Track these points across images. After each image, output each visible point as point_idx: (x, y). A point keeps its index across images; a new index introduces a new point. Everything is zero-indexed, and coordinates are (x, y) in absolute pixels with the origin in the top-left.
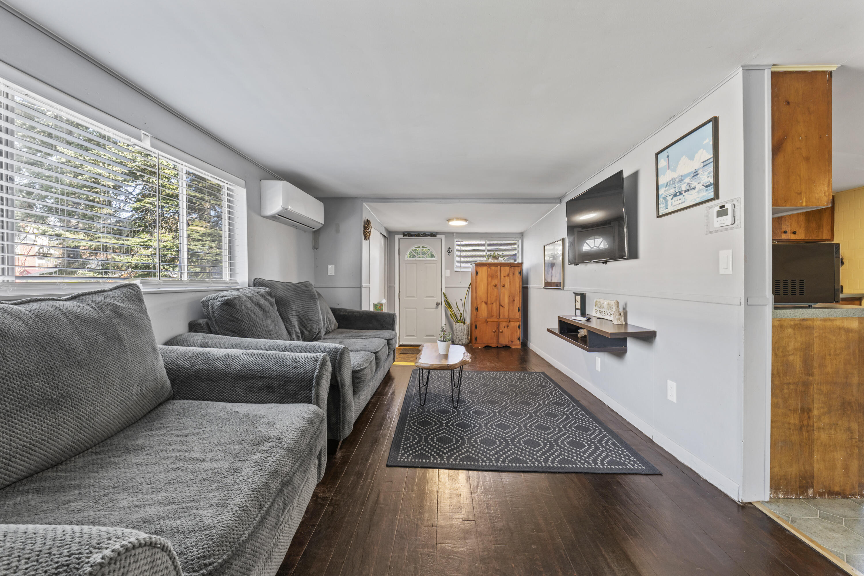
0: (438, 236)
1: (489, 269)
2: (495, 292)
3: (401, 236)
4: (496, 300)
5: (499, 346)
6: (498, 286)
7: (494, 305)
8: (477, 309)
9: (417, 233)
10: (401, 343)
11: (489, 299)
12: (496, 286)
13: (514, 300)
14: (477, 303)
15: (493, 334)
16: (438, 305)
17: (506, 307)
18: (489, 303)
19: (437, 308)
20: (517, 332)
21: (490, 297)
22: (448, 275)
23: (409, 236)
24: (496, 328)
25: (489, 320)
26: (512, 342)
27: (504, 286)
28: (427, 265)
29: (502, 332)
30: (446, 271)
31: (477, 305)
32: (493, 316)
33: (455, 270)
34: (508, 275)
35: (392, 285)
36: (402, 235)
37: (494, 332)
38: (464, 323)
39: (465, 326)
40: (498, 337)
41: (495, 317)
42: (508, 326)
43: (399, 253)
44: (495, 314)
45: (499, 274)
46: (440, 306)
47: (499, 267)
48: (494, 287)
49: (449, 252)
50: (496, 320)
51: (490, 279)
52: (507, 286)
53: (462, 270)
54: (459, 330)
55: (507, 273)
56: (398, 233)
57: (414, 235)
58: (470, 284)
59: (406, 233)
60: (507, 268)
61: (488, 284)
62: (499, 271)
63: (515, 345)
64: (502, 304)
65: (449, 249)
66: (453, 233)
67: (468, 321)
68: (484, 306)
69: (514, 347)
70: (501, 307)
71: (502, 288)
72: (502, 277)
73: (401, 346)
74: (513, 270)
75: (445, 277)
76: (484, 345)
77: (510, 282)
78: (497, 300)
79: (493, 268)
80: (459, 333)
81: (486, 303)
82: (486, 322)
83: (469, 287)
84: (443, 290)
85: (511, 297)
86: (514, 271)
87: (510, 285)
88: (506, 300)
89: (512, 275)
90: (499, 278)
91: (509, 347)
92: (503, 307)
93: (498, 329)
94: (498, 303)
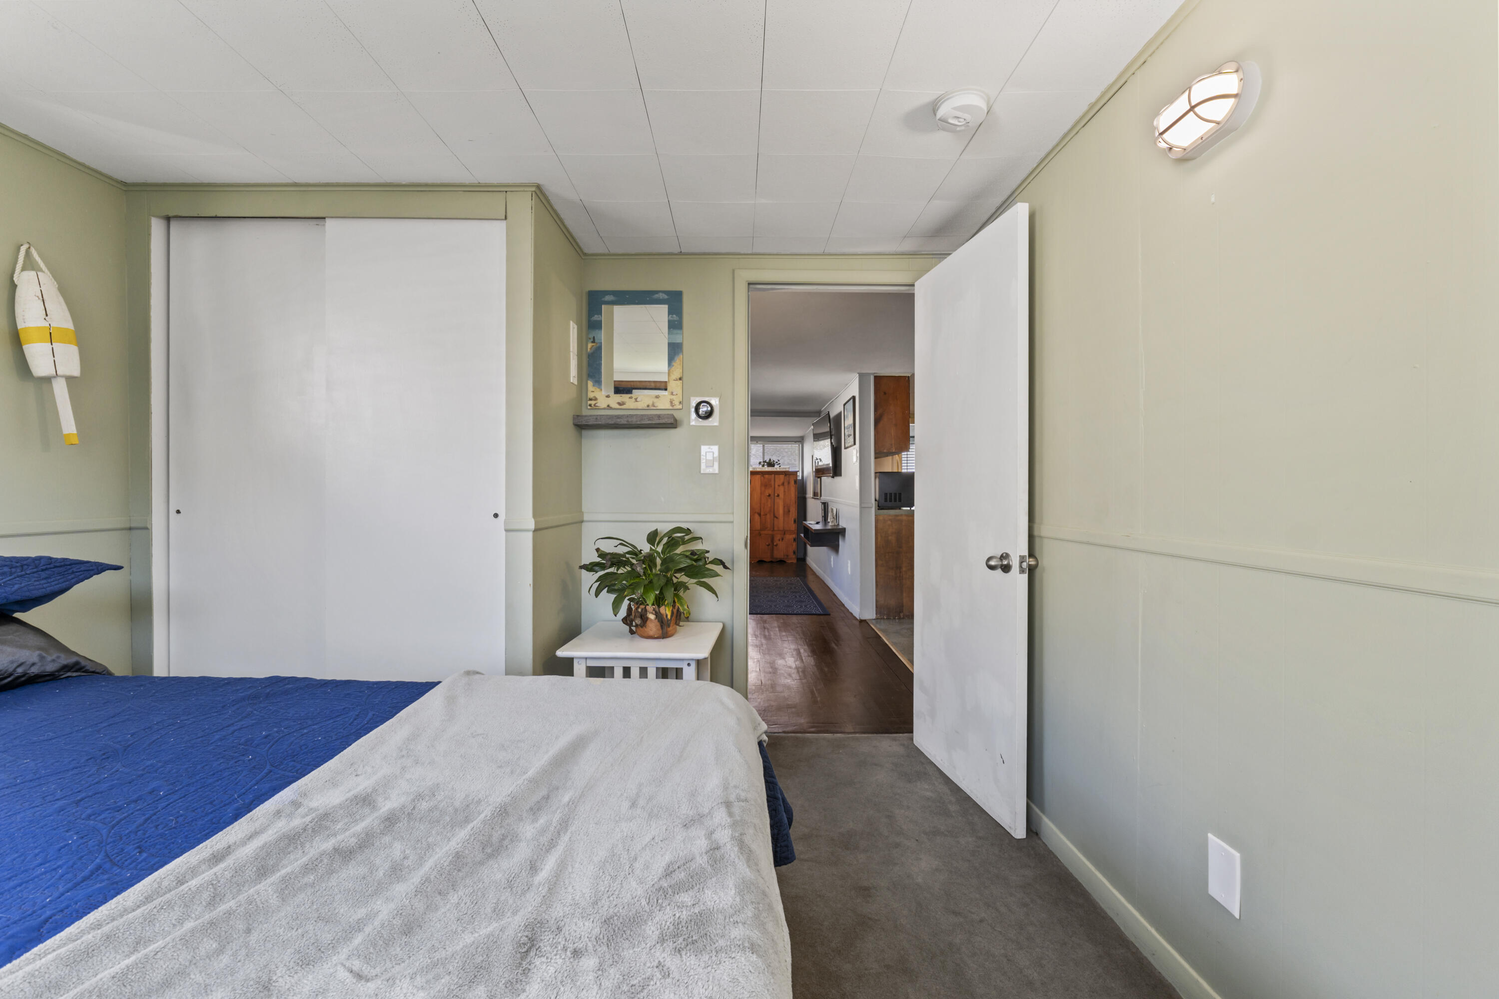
1: (762, 478)
2: (769, 503)
4: (770, 511)
5: (773, 560)
6: (772, 496)
7: (768, 516)
11: (762, 509)
12: (769, 495)
13: (789, 511)
15: (767, 547)
17: (781, 519)
18: (762, 513)
20: (792, 545)
21: (764, 508)
24: (770, 540)
25: (762, 532)
26: (787, 556)
27: (778, 496)
29: (776, 545)
32: (767, 528)
34: (783, 484)
37: (768, 545)
40: (772, 550)
41: (769, 529)
42: (783, 539)
44: (769, 526)
45: (773, 483)
47: (773, 475)
48: (768, 497)
50: (770, 532)
51: (763, 488)
52: (781, 496)
55: (781, 483)
60: (782, 477)
61: (761, 493)
62: (773, 480)
63: (792, 559)
64: (777, 515)
68: (757, 517)
69: (789, 562)
70: (775, 519)
71: (776, 498)
72: (776, 486)
76: (758, 560)
77: (784, 492)
79: (767, 476)
81: (760, 515)
82: (760, 534)
85: (786, 508)
86: (789, 480)
87: (784, 494)
88: (781, 512)
89: (786, 484)
90: (773, 487)
91: (785, 562)
92: (777, 518)
93: (772, 541)
94: (772, 515)
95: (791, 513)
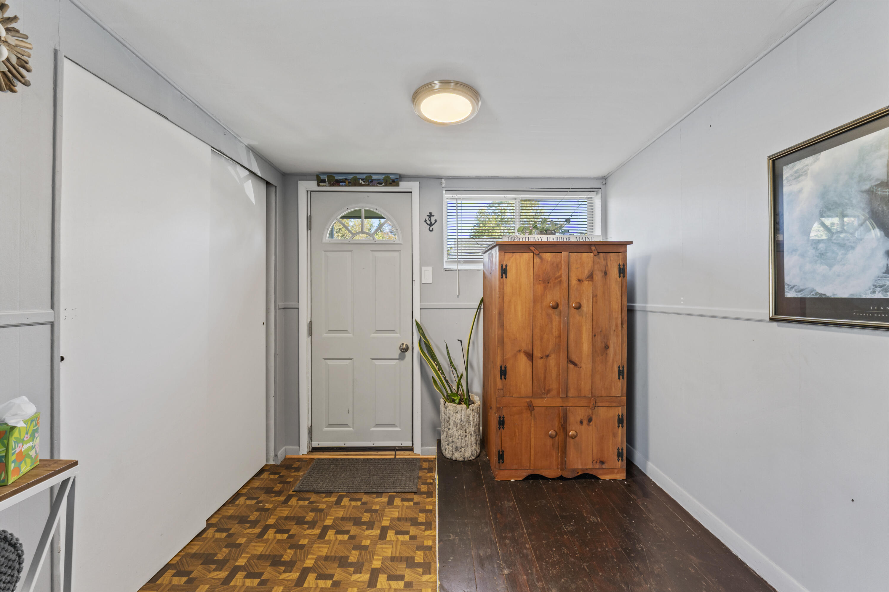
0: (404, 185)
1: (537, 260)
2: (555, 324)
3: (313, 185)
4: (558, 347)
5: (566, 474)
6: (563, 307)
7: (552, 360)
8: (503, 373)
9: (350, 177)
10: (315, 444)
11: (537, 343)
12: (556, 307)
13: (607, 347)
14: (503, 354)
15: (549, 441)
16: (404, 350)
17: (586, 364)
18: (537, 354)
19: (402, 357)
20: (615, 435)
21: (542, 339)
22: (428, 277)
23: (331, 185)
24: (556, 424)
25: (537, 402)
26: (602, 463)
27: (579, 307)
28: (377, 254)
29: (574, 437)
30: (423, 268)
31: (504, 360)
32: (549, 391)
33: (446, 266)
34: (591, 277)
35: (292, 304)
36: (315, 183)
37: (551, 437)
38: (469, 402)
39: (469, 411)
40: (563, 450)
41: (554, 392)
42: (590, 420)
43: (309, 226)
44: (554, 385)
45: (563, 272)
46: (408, 354)
47: (565, 254)
48: (551, 311)
49: (431, 225)
50: (557, 402)
51: (539, 288)
52: (587, 307)
53: (460, 267)
54: (455, 423)
55: (586, 272)
56: (305, 176)
57: (343, 181)
58: (482, 301)
59: (325, 177)
60: (587, 257)
61: (534, 302)
62: (564, 266)
63: (611, 471)
64: (574, 358)
65: (430, 215)
66: (439, 178)
67: (477, 400)
68: (523, 362)
69: (607, 477)
70: (571, 366)
71: (573, 311)
72: (574, 282)
73: (315, 450)
74: (603, 262)
75: (422, 284)
76: (525, 474)
77: (595, 296)
78: (559, 345)
79: (548, 256)
80: (454, 431)
81: (530, 356)
82: (531, 407)
83: (479, 308)
84: (417, 316)
85: (599, 339)
86: (606, 266)
87: (595, 302)
88: (586, 347)
89: (598, 276)
90: (565, 285)
91: (597, 478)
92: (575, 364)
93: (564, 426)
94: (563, 356)
95: (611, 351)
